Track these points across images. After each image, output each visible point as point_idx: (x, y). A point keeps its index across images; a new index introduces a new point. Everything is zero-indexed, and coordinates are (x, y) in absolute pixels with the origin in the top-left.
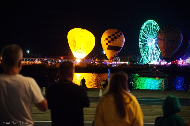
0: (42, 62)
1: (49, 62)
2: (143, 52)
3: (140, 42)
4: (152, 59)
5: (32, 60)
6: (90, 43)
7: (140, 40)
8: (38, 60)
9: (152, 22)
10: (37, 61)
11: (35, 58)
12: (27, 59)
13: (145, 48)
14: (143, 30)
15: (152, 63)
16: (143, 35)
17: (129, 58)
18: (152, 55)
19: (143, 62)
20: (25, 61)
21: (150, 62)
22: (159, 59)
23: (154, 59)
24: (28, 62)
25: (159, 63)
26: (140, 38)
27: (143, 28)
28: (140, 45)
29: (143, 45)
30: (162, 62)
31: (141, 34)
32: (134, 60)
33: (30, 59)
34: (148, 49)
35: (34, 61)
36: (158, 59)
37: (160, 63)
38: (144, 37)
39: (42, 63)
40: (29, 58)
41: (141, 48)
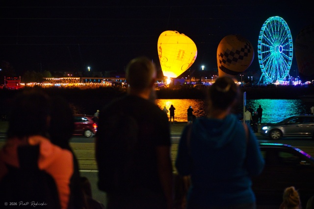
0: (113, 83)
1: (123, 83)
2: (264, 66)
3: (260, 50)
4: (279, 77)
5: (97, 81)
6: (184, 52)
7: (260, 47)
8: (106, 81)
9: (278, 20)
10: (104, 82)
11: (101, 78)
12: (90, 79)
13: (267, 60)
14: (265, 31)
15: (277, 83)
16: (264, 40)
17: (242, 75)
18: (278, 70)
19: (264, 82)
20: (87, 82)
21: (275, 81)
22: (289, 76)
23: (281, 77)
24: (91, 83)
25: (289, 82)
26: (260, 45)
27: (264, 28)
28: (260, 55)
29: (264, 56)
30: (293, 81)
31: (261, 37)
32: (250, 78)
33: (95, 79)
34: (272, 61)
35: (100, 82)
36: (287, 77)
37: (291, 83)
38: (266, 43)
39: (112, 85)
40: (93, 78)
41: (260, 60)
